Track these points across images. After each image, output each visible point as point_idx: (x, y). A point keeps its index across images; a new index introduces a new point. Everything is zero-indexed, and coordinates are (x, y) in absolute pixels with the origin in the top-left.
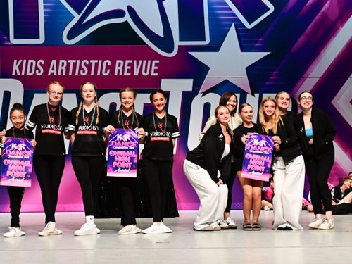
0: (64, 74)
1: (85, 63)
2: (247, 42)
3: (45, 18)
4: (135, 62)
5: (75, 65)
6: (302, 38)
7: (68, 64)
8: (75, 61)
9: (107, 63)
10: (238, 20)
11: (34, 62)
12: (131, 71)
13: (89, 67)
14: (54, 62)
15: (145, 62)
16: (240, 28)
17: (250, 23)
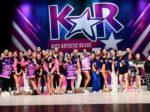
0: (65, 48)
2: (116, 37)
4: (85, 44)
6: (133, 35)
7: (66, 45)
8: (68, 44)
9: (77, 44)
11: (57, 45)
12: (84, 46)
13: (72, 45)
14: (62, 45)
15: (87, 43)
16: (114, 33)
17: (117, 31)
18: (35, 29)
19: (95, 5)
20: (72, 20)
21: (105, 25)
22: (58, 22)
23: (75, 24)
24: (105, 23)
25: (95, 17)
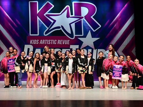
0: (44, 44)
2: (94, 35)
4: (63, 40)
5: (47, 41)
7: (45, 41)
9: (56, 41)
10: (91, 29)
11: (36, 40)
12: (62, 43)
13: (51, 42)
14: (41, 40)
15: (66, 40)
16: (92, 31)
17: (94, 30)
18: (14, 23)
19: (74, 3)
20: (51, 17)
21: (83, 23)
22: (38, 18)
23: (55, 21)
24: (83, 22)
25: (74, 15)
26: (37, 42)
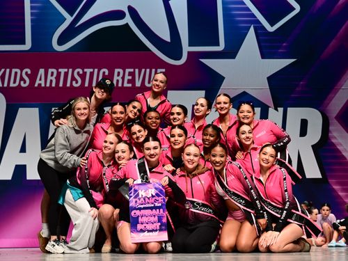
0: (54, 85)
1: (78, 73)
3: (32, 20)
5: (66, 74)
7: (59, 74)
8: (66, 70)
9: (104, 73)
10: (258, 22)
12: (132, 81)
15: (148, 70)
17: (272, 25)
26: (22, 79)
